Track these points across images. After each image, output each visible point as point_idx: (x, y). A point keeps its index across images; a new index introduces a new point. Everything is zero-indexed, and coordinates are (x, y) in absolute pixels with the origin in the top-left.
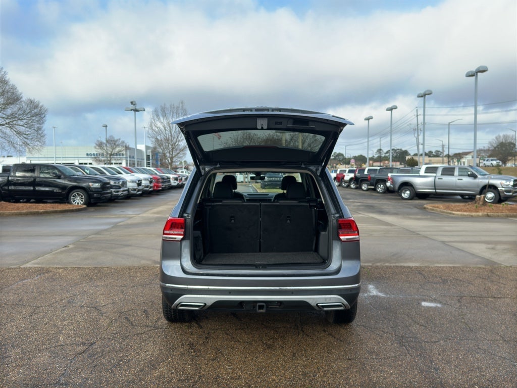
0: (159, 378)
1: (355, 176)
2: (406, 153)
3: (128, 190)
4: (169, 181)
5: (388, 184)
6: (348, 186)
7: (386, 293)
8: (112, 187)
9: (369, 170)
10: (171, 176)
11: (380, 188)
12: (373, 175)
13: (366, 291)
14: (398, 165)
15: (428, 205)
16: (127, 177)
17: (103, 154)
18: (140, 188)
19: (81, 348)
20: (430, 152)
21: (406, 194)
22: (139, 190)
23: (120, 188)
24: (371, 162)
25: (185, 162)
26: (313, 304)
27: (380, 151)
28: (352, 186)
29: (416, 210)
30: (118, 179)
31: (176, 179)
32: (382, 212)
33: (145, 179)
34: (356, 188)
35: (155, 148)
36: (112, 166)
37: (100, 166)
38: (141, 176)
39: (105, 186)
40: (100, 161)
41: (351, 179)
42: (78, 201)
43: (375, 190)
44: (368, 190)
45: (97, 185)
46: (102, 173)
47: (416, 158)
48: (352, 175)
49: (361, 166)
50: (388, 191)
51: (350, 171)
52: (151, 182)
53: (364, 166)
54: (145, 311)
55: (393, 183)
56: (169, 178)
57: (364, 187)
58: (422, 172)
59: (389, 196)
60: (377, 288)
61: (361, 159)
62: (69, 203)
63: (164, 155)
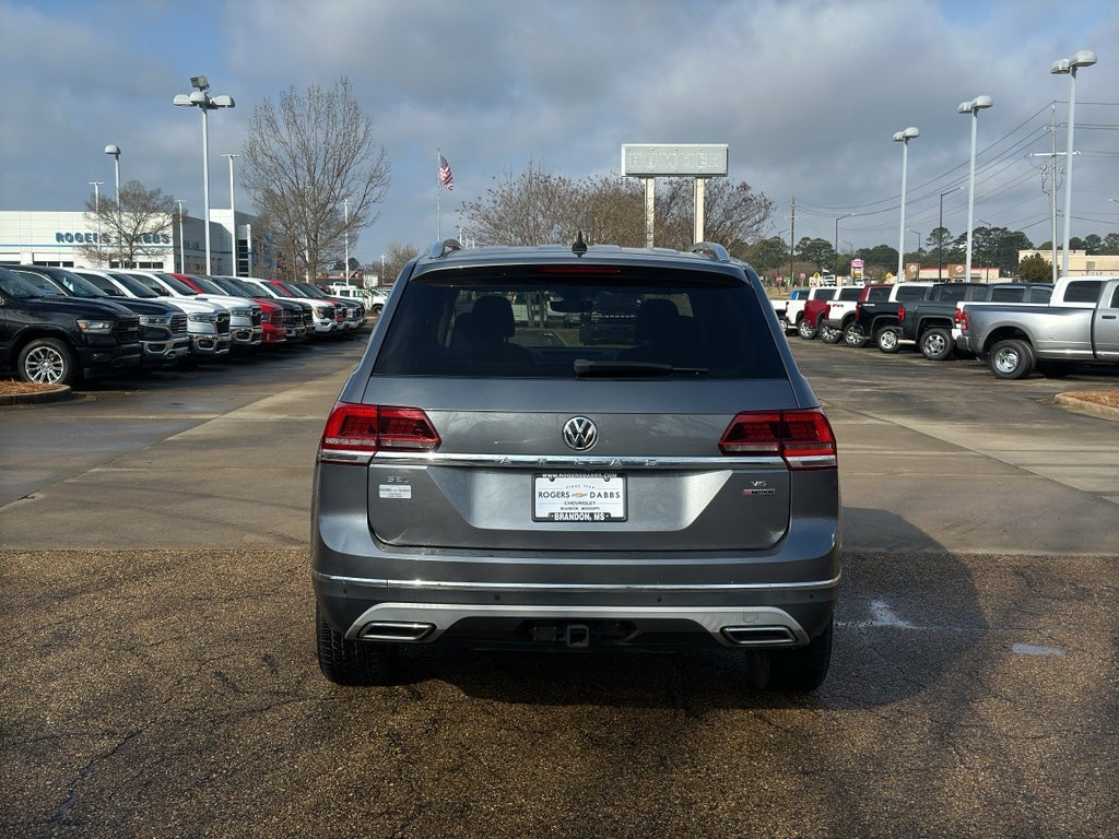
0: (315, 810)
1: (860, 309)
2: (1019, 241)
3: (190, 343)
4: (310, 318)
5: (956, 333)
6: (840, 340)
7: (917, 621)
8: (143, 333)
9: (902, 290)
10: (315, 304)
11: (934, 344)
12: (912, 307)
13: (865, 614)
14: (992, 276)
15: (1068, 394)
16: (188, 305)
17: (106, 237)
18: (226, 337)
19: (105, 744)
20: (1094, 239)
21: (1006, 364)
22: (221, 345)
23: (167, 337)
24: (913, 268)
25: (352, 261)
26: (712, 627)
27: (940, 233)
28: (853, 337)
29: (1031, 408)
30: (162, 310)
31: (327, 313)
32: (930, 412)
33: (239, 312)
34: (865, 345)
35: (265, 219)
36: (138, 271)
37: (103, 270)
38: (228, 302)
39: (123, 329)
40: (101, 256)
41: (849, 317)
42: (48, 373)
43: (916, 349)
44: (899, 349)
45: (99, 327)
46: (112, 291)
47: (1047, 256)
48: (851, 306)
49: (882, 278)
50: (956, 353)
51: (847, 295)
52: (255, 321)
53: (891, 279)
54: (266, 658)
55: (970, 328)
56: (307, 310)
57: (887, 340)
58: (1057, 299)
59: (958, 367)
60: (894, 609)
61: (883, 259)
62: (20, 378)
63: (293, 241)
